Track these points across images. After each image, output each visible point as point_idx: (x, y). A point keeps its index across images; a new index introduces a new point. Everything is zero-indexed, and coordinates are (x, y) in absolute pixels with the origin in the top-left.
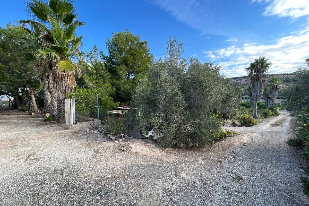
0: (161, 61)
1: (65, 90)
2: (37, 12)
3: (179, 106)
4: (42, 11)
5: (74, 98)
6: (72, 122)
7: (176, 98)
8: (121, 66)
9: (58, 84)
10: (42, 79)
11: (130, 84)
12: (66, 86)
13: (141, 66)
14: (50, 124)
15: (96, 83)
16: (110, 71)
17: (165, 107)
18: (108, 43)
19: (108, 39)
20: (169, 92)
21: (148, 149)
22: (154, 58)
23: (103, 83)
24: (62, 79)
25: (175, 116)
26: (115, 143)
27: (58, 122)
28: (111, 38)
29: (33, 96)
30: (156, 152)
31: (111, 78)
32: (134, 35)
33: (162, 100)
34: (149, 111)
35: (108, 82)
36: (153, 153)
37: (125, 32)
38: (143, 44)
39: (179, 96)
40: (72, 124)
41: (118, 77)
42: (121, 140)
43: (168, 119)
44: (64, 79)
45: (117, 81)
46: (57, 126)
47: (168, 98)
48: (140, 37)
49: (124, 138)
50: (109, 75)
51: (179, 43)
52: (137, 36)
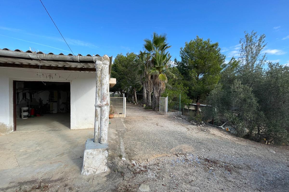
0: (233, 60)
1: (160, 91)
2: (148, 48)
3: (252, 106)
4: (150, 47)
5: (167, 96)
6: (166, 111)
7: (249, 101)
8: (193, 70)
9: (157, 88)
10: (143, 84)
11: (201, 85)
12: (161, 89)
13: (211, 67)
14: (148, 111)
15: (173, 84)
16: (182, 74)
17: (238, 107)
18: (181, 51)
19: (181, 49)
20: (242, 96)
21: (223, 134)
22: (226, 57)
23: (178, 84)
24: (159, 85)
25: (248, 114)
26: (197, 126)
27: (154, 110)
28: (184, 47)
29: (135, 93)
30: (229, 137)
31: (183, 80)
32: (205, 40)
33: (235, 102)
34: (223, 109)
35: (182, 84)
36: (226, 137)
37: (195, 39)
38: (213, 46)
39: (252, 99)
40: (166, 112)
41: (189, 79)
42: (201, 125)
43: (241, 116)
44: (160, 85)
45: (188, 81)
46: (154, 112)
47: (241, 100)
48: (210, 41)
49: (203, 125)
50: (181, 77)
51: (259, 37)
52: (207, 40)
